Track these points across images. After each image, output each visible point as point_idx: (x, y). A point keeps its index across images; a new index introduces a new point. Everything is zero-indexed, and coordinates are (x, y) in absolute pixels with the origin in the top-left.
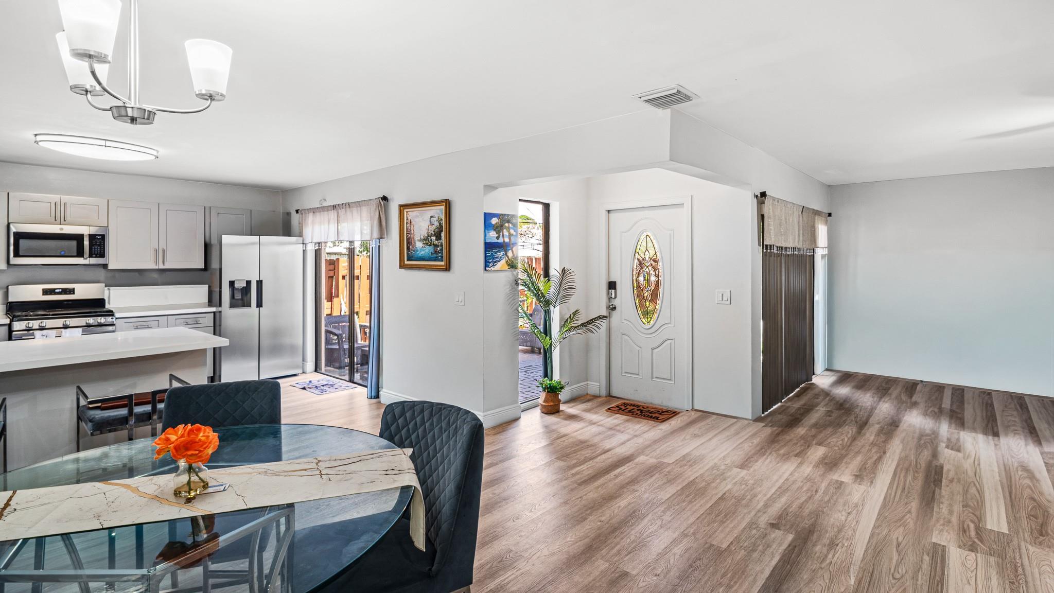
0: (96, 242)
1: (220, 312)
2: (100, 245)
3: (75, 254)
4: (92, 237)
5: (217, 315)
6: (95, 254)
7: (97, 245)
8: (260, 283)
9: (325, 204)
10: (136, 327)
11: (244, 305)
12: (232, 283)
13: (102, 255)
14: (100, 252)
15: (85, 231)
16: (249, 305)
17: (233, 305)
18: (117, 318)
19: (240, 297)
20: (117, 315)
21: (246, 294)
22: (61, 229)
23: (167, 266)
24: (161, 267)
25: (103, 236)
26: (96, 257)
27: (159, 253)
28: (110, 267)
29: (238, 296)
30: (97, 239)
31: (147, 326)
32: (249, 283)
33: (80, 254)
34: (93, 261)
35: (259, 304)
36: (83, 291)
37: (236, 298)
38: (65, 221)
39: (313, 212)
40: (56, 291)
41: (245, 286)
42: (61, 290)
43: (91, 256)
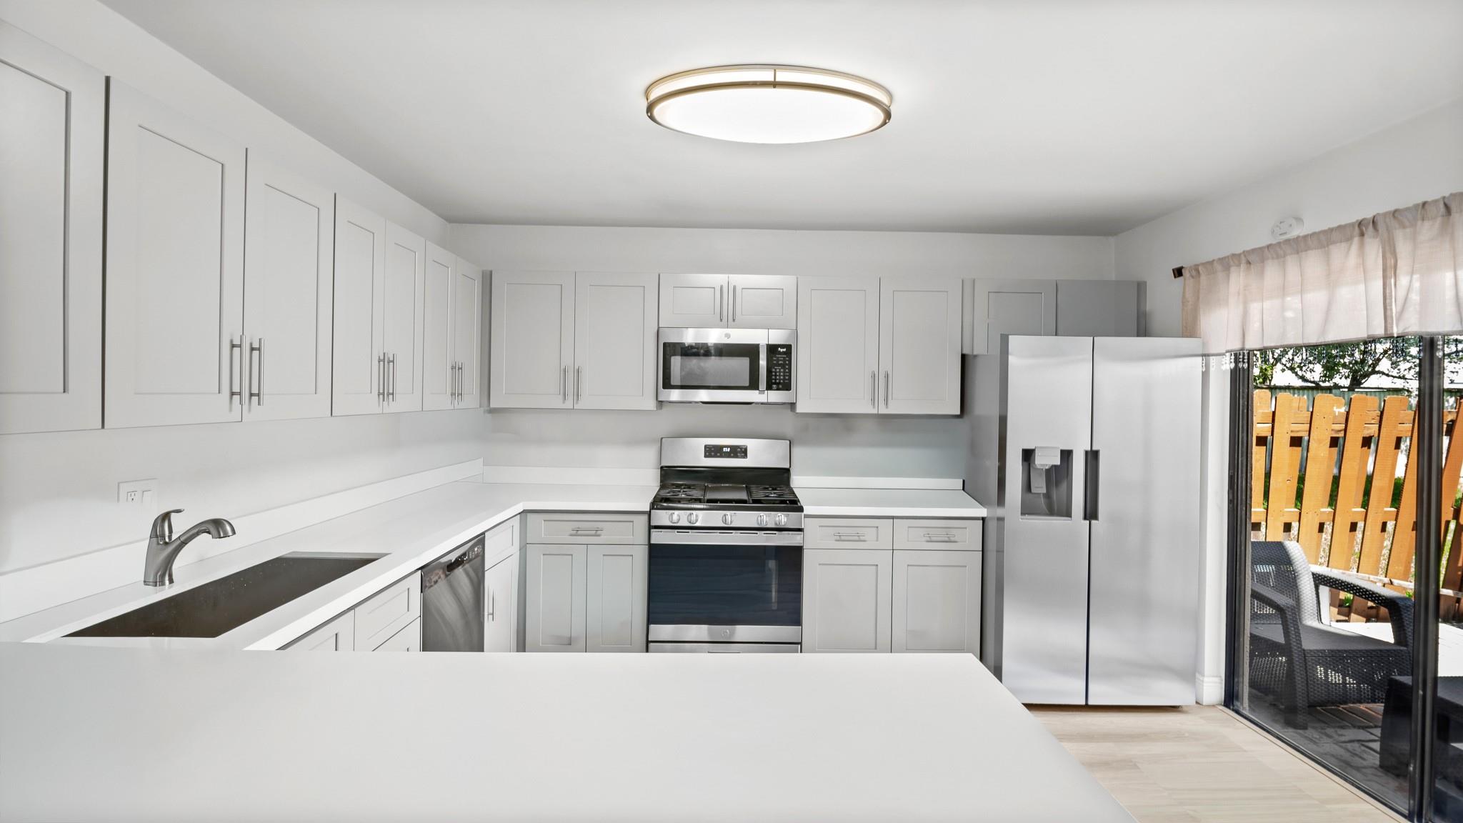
0: (778, 360)
1: (1001, 519)
2: (783, 366)
3: (747, 384)
4: (772, 349)
5: (992, 526)
6: (775, 383)
7: (779, 365)
8: (1092, 457)
9: (1297, 232)
10: (838, 538)
11: (1052, 511)
12: (1028, 455)
13: (786, 386)
14: (784, 379)
15: (761, 337)
16: (1068, 513)
17: (1027, 510)
18: (806, 516)
19: (1044, 491)
20: (808, 510)
21: (1058, 484)
22: (728, 336)
23: (892, 410)
24: (883, 411)
25: (789, 347)
26: (778, 389)
27: (881, 383)
28: (799, 409)
29: (1039, 486)
30: (780, 353)
31: (857, 538)
32: (1067, 455)
33: (753, 385)
34: (775, 396)
35: (1091, 513)
36: (760, 454)
37: (1034, 490)
38: (734, 320)
39: (1249, 263)
40: (725, 449)
41: (1058, 462)
42: (729, 450)
43: (769, 388)
